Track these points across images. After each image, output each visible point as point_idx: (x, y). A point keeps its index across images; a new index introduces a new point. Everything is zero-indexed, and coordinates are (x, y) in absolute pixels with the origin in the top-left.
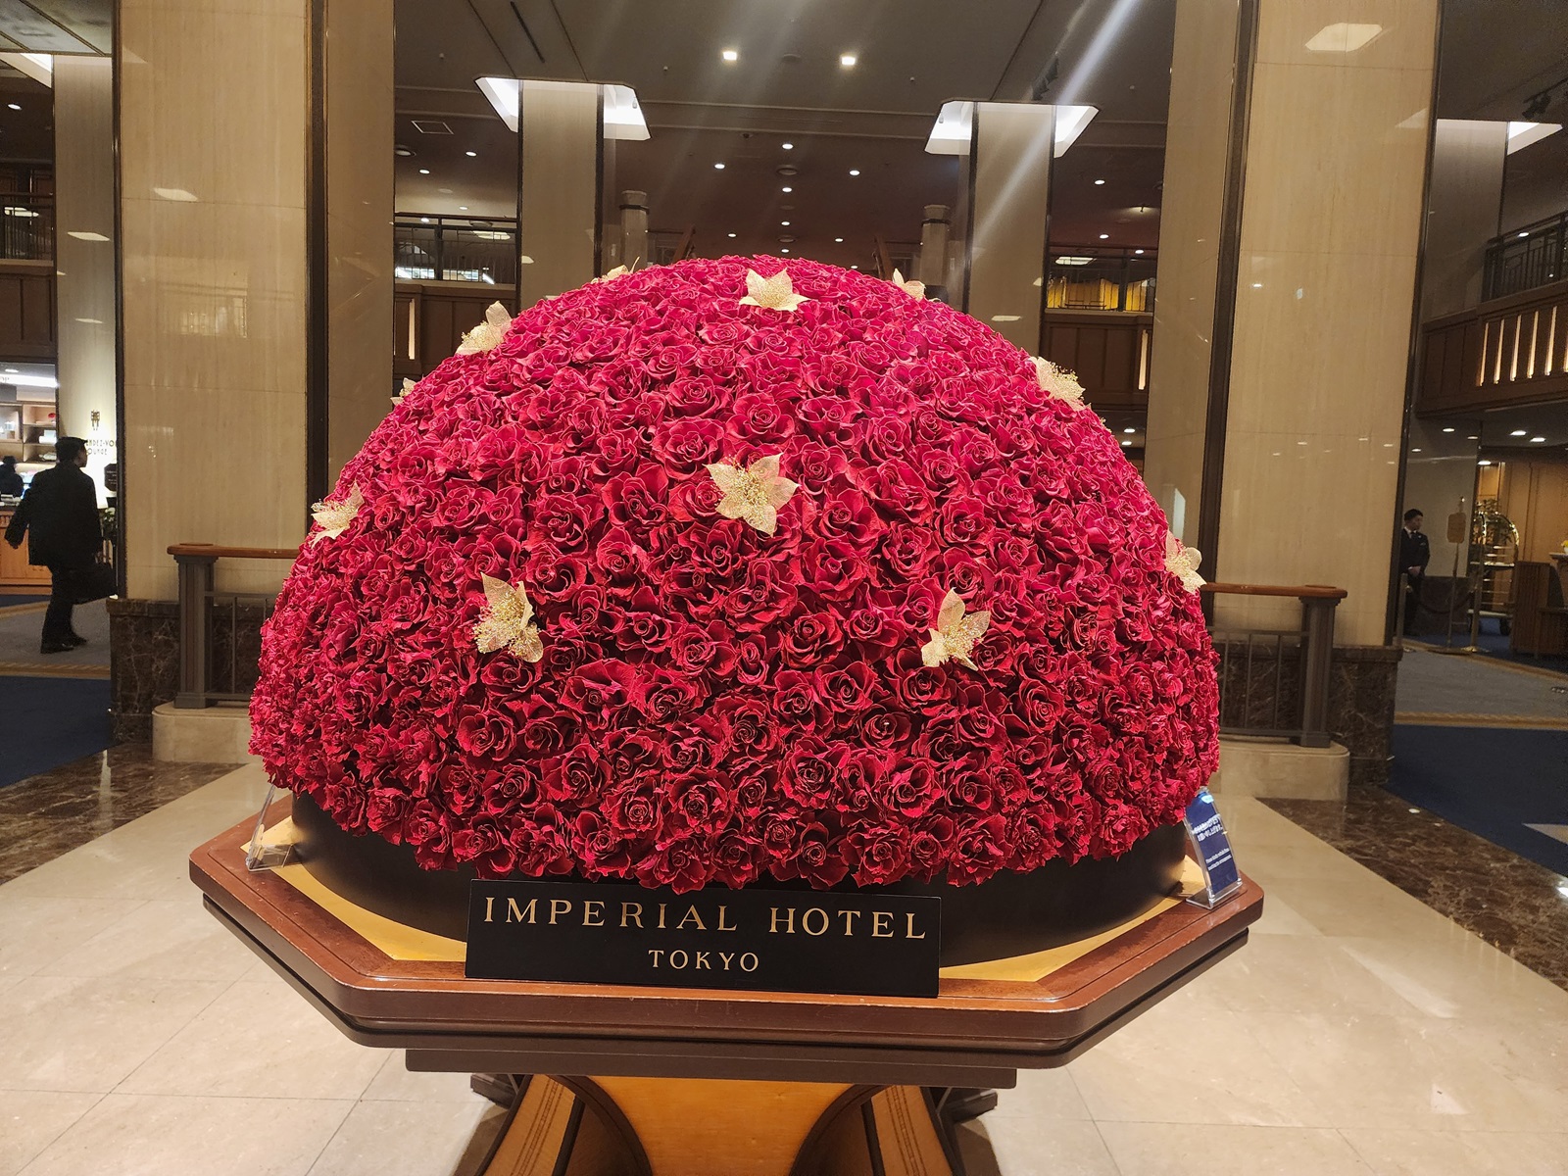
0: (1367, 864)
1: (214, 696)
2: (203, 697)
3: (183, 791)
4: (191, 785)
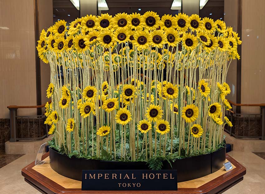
1: (18, 139)
2: (16, 139)
3: (12, 160)
4: (14, 159)
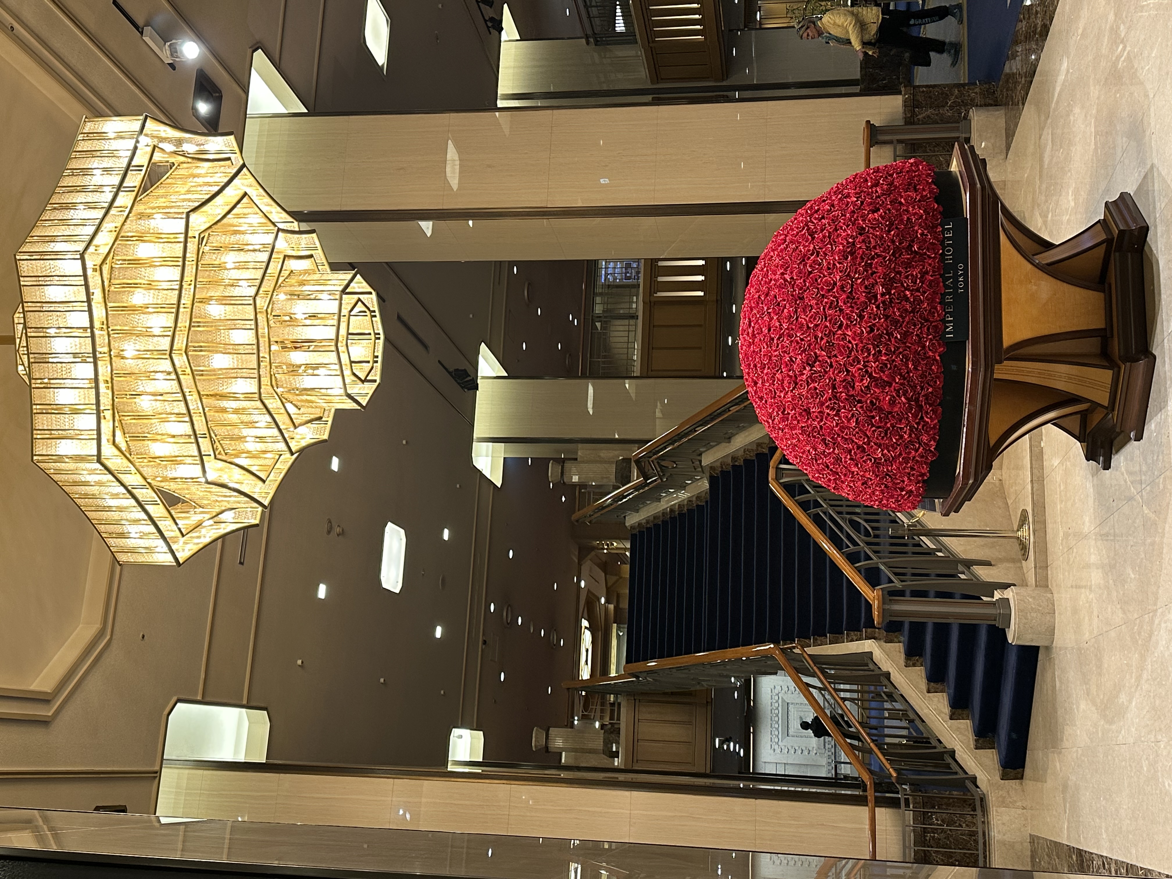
0: (1027, 94)
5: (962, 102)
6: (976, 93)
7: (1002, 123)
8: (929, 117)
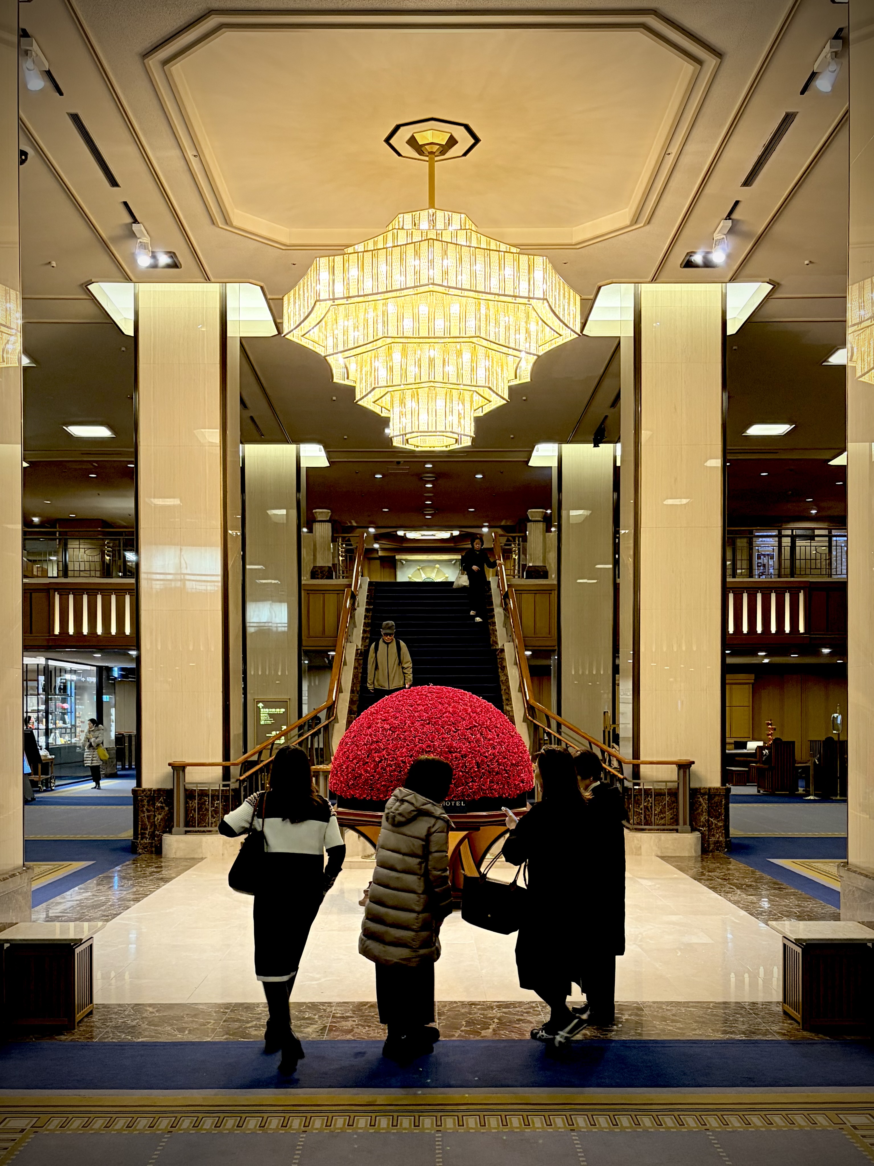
1: (188, 829)
2: (183, 830)
5: (713, 828)
6: (719, 838)
7: (686, 854)
8: (701, 805)
